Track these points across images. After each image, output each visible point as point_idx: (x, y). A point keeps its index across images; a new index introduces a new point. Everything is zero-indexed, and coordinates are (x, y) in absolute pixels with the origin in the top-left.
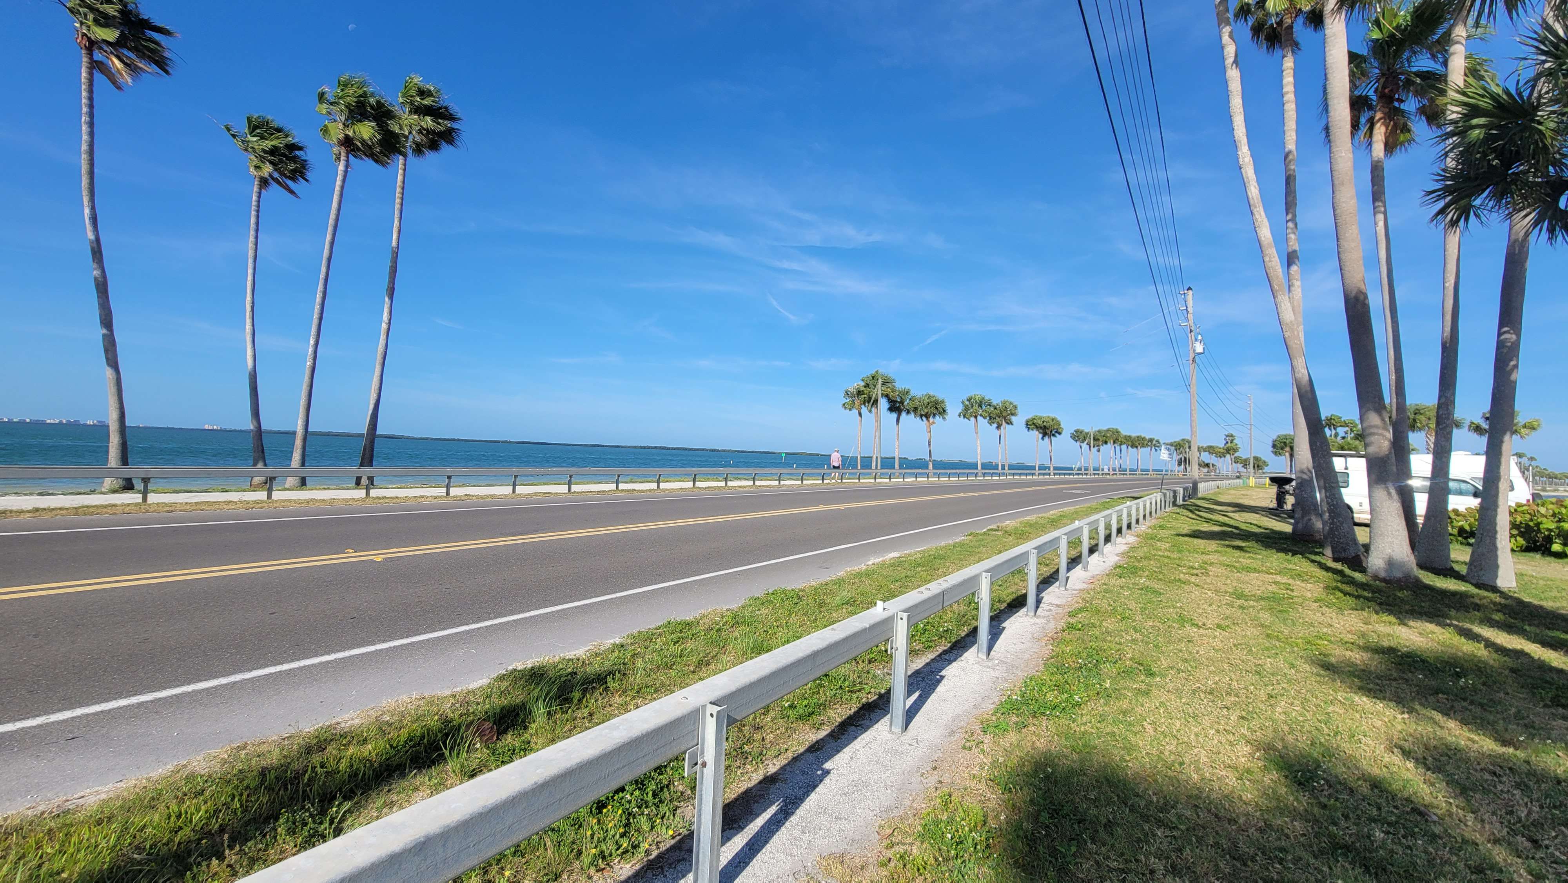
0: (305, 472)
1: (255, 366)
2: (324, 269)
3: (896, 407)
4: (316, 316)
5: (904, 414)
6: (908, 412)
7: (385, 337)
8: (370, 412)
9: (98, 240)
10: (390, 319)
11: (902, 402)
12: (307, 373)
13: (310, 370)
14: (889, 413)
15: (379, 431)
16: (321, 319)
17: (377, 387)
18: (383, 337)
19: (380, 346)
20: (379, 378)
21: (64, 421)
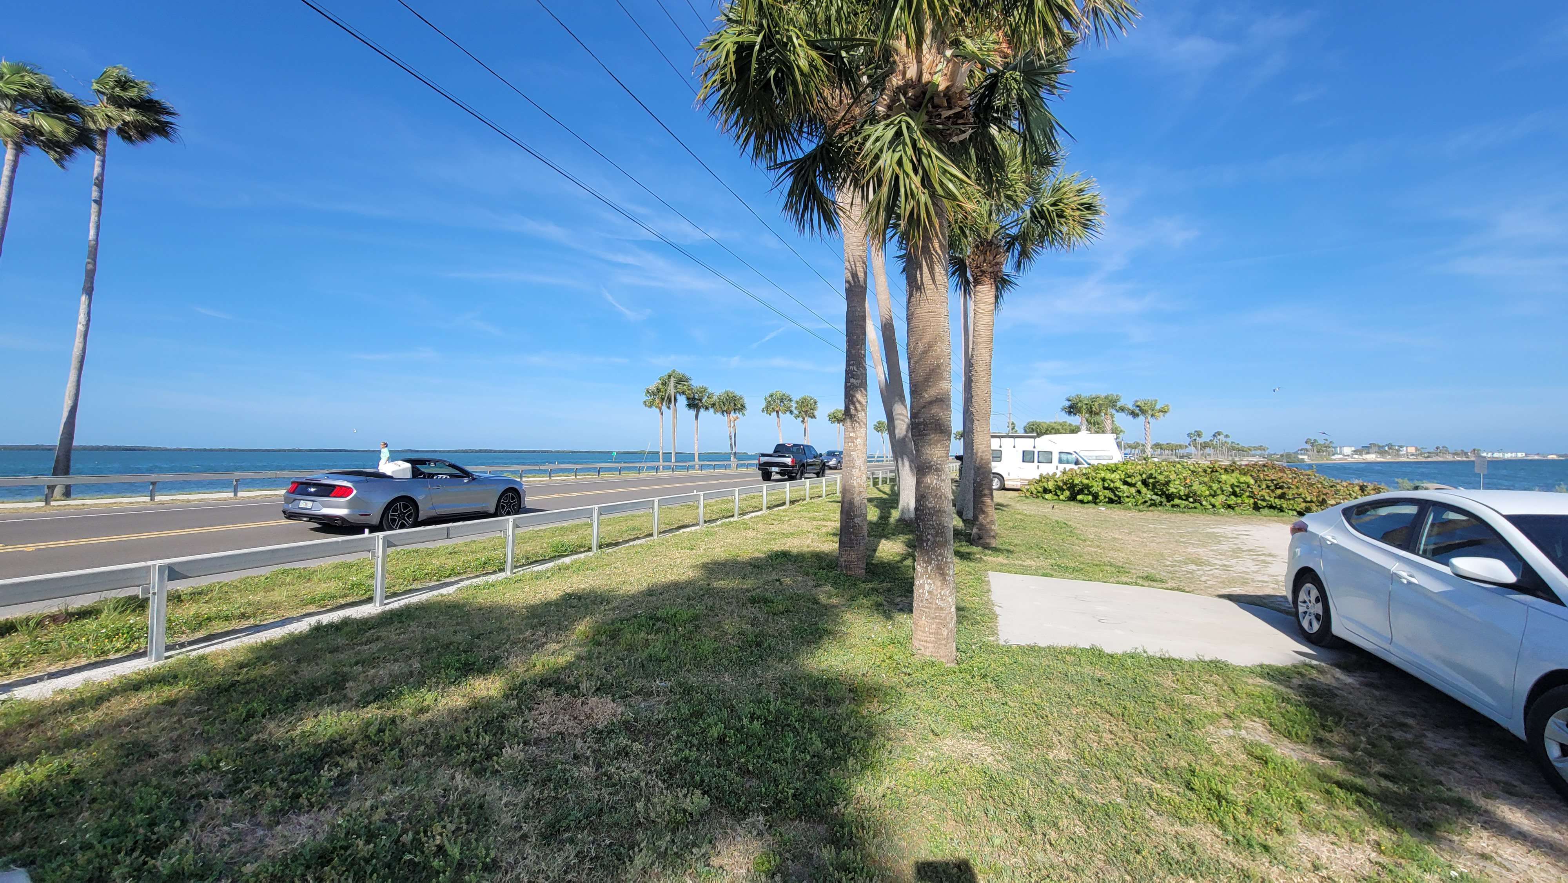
3: (694, 404)
5: (702, 411)
6: (707, 408)
7: (82, 339)
8: (64, 420)
10: (88, 321)
11: (700, 400)
14: (687, 409)
15: (76, 443)
19: (75, 350)
20: (75, 384)
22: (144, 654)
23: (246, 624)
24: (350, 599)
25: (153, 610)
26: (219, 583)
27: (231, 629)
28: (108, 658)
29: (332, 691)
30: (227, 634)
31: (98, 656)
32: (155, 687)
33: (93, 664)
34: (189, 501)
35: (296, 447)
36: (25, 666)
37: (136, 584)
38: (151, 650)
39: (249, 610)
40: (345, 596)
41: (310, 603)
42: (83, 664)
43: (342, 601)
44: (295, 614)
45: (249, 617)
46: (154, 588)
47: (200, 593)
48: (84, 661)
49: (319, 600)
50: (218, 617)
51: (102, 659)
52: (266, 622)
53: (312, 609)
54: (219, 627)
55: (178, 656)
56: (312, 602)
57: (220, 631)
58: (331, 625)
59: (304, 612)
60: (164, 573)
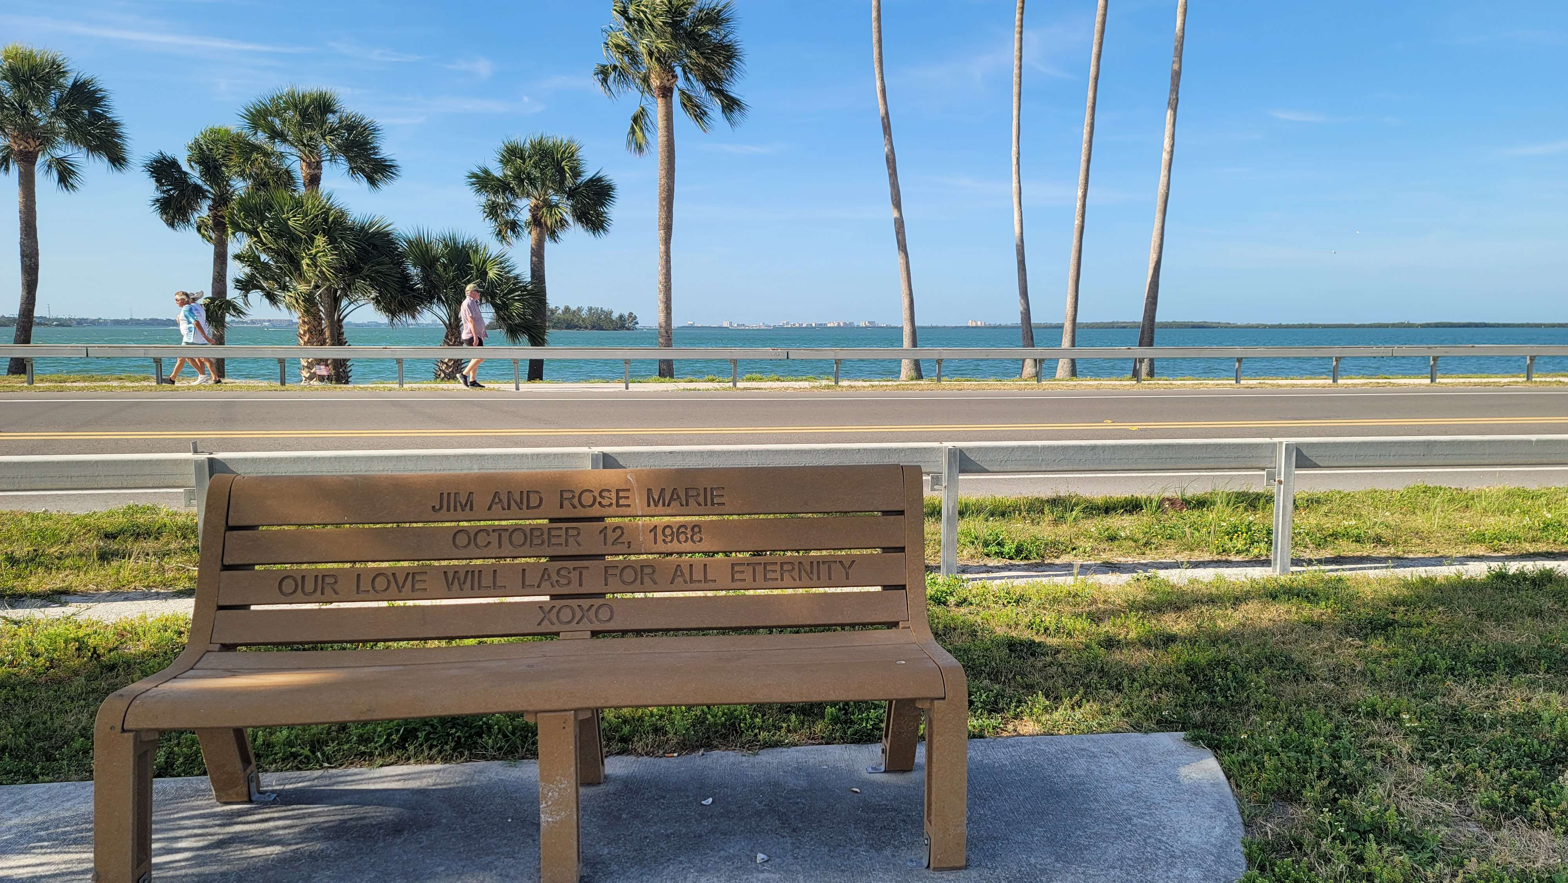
0: (1077, 353)
1: (1022, 233)
2: (1090, 94)
4: (1084, 158)
7: (1166, 172)
9: (887, 113)
10: (1173, 146)
12: (1076, 234)
13: (1079, 230)
16: (1088, 161)
17: (1157, 244)
18: (1164, 172)
20: (1159, 231)
21: (842, 324)
22: (1267, 563)
23: (1384, 552)
24: (1542, 547)
25: (1278, 506)
26: (1339, 492)
27: (1365, 554)
28: (1230, 558)
29: (1547, 671)
30: (1361, 560)
31: (1219, 554)
32: (1294, 601)
33: (1219, 561)
34: (1279, 386)
35: (1405, 321)
36: (1156, 548)
37: (1261, 465)
38: (1276, 560)
39: (1387, 534)
40: (1534, 540)
41: (1478, 541)
42: (1207, 559)
43: (1531, 548)
44: (1453, 552)
45: (1386, 544)
46: (1280, 474)
47: (1318, 501)
48: (1207, 557)
49: (1492, 540)
50: (1346, 535)
51: (1224, 558)
52: (1411, 556)
53: (1479, 550)
54: (1348, 548)
55: (1305, 575)
56: (1480, 538)
57: (1350, 554)
58: (1521, 578)
59: (1468, 552)
60: (1291, 455)
